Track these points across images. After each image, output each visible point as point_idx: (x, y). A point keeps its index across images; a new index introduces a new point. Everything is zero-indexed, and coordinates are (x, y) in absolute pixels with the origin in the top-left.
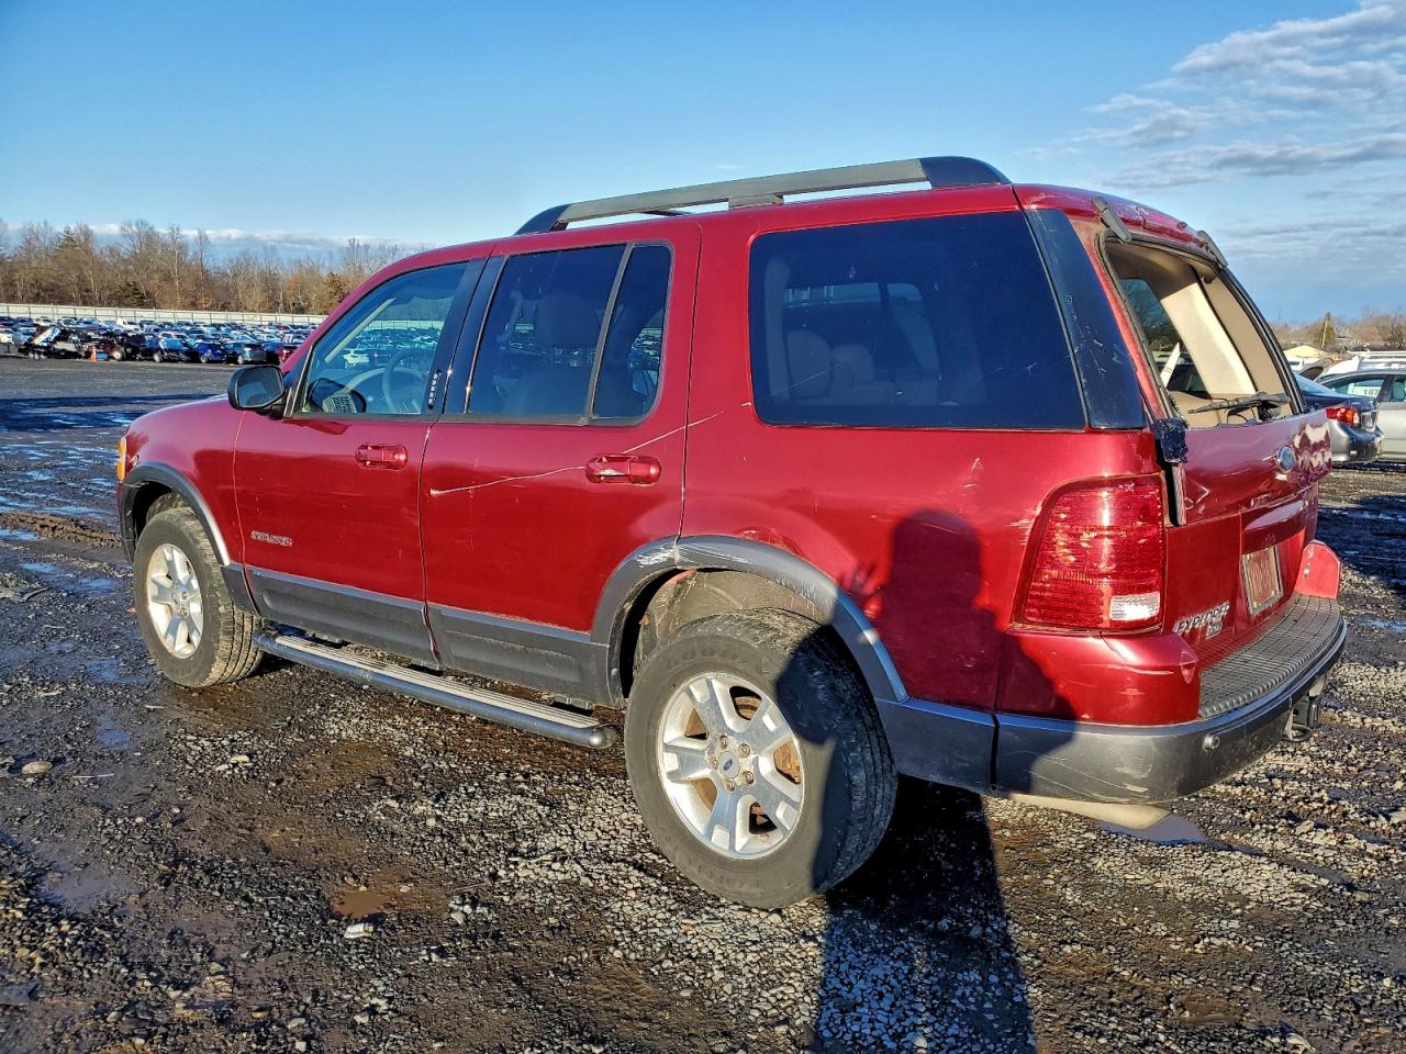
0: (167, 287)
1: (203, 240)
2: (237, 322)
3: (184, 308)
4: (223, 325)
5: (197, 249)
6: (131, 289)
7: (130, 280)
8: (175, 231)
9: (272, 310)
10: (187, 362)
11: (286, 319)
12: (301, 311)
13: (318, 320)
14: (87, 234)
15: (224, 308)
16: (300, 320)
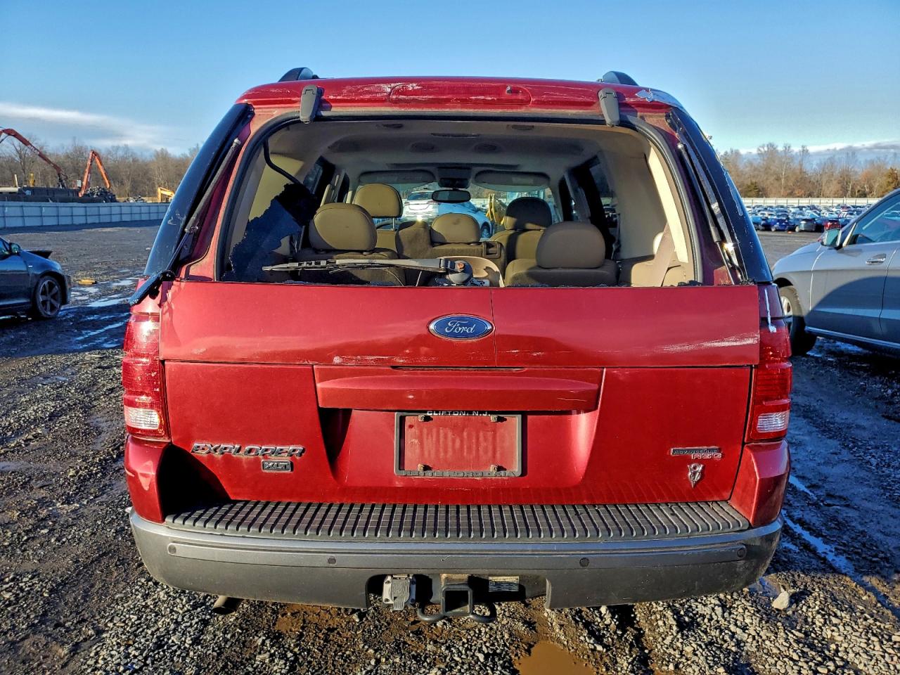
0: (776, 184)
1: (805, 152)
2: (815, 205)
3: (783, 196)
4: (804, 207)
5: (800, 158)
6: (753, 187)
7: (754, 181)
8: (787, 148)
9: (843, 195)
10: (763, 230)
11: (850, 202)
12: (864, 195)
13: (874, 201)
14: (737, 153)
15: (810, 195)
16: (861, 202)
